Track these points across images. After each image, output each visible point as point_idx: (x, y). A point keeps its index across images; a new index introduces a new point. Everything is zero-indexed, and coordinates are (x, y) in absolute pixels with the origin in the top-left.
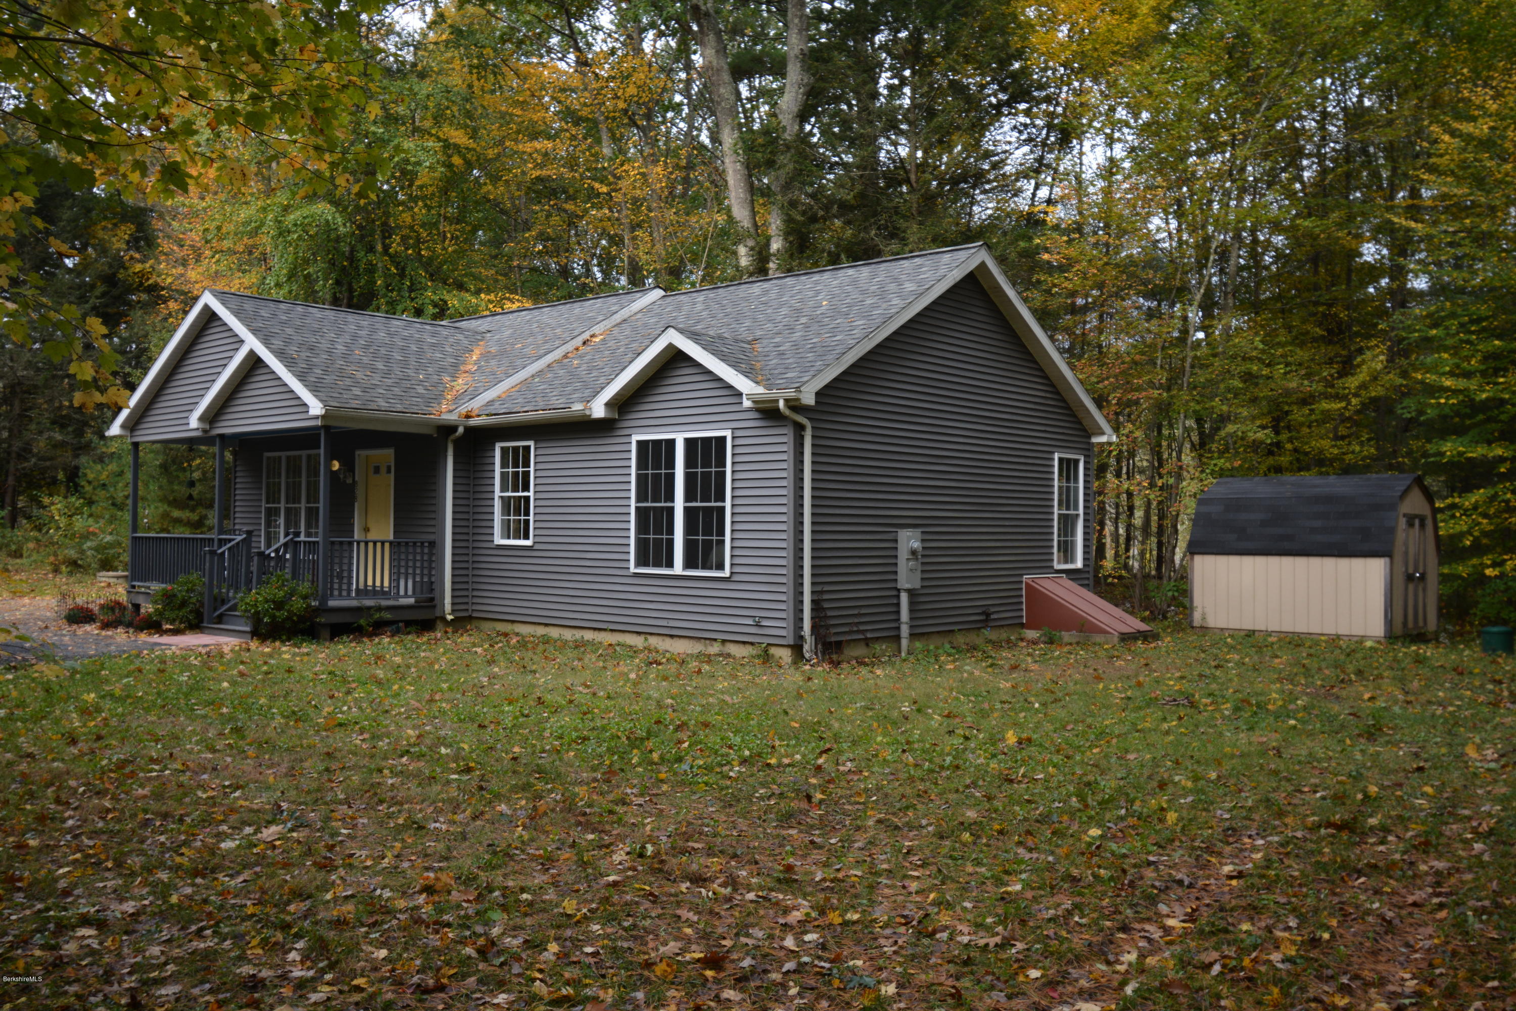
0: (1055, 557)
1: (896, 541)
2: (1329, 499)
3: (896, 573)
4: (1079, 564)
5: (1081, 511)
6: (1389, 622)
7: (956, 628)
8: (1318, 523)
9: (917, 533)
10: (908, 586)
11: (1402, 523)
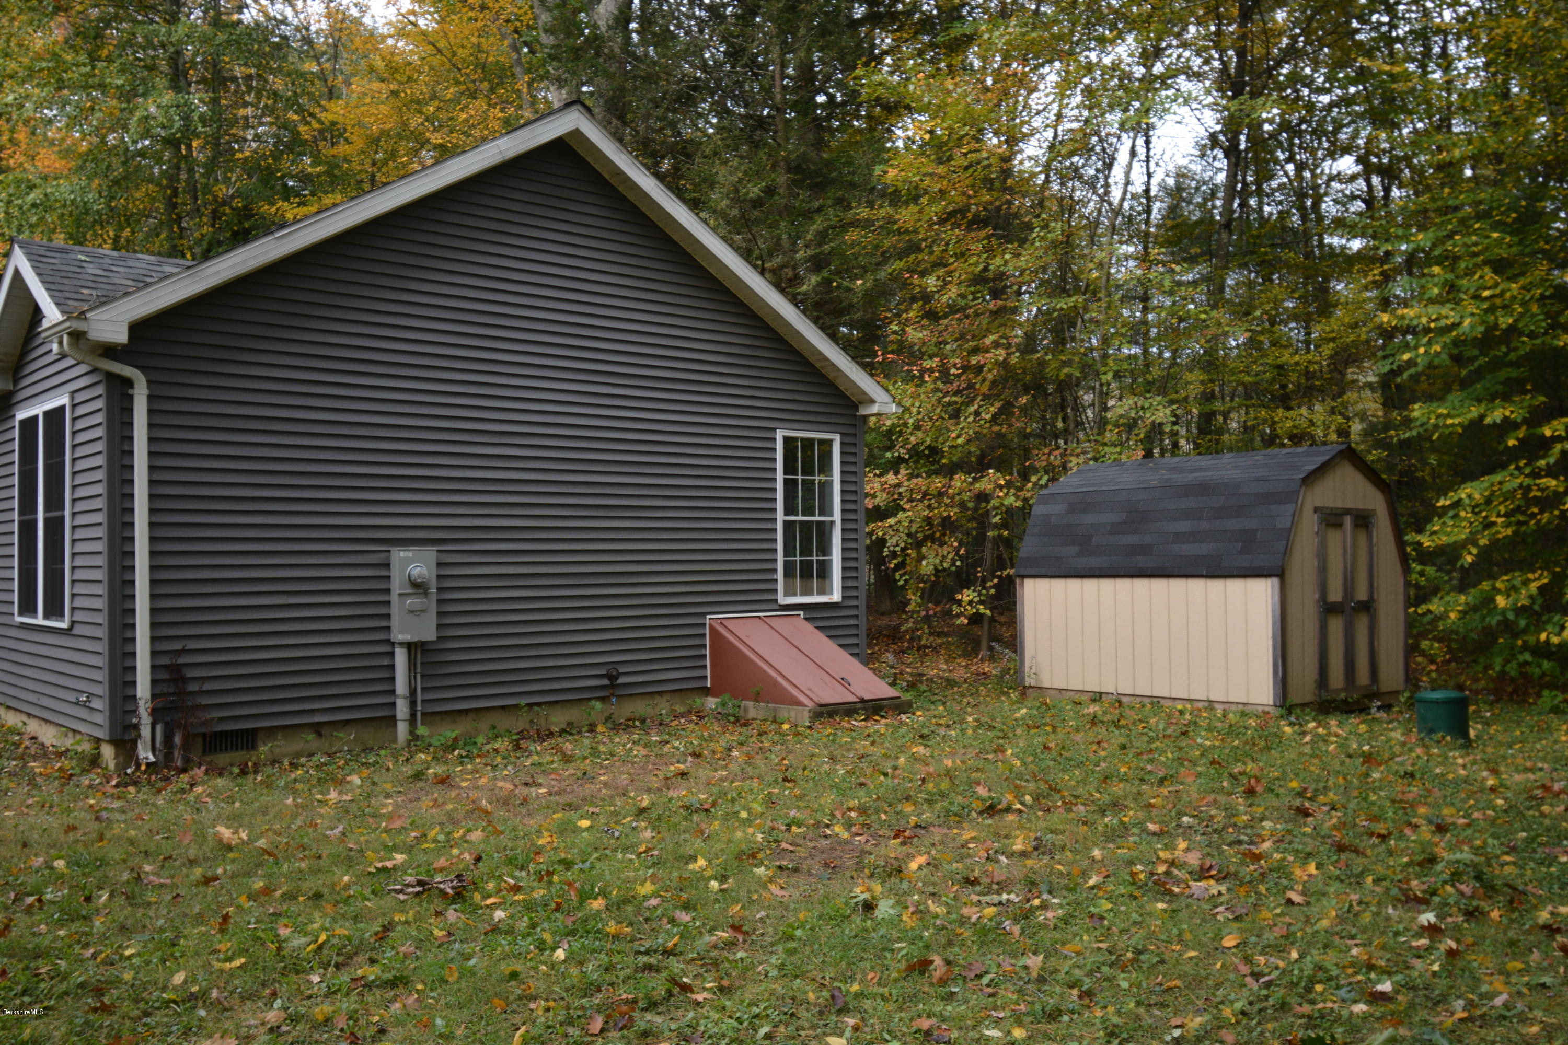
0: (780, 586)
1: (388, 566)
2: (1205, 489)
3: (388, 616)
4: (836, 596)
5: (837, 516)
6: (1283, 683)
7: (523, 701)
8: (1183, 526)
9: (430, 553)
10: (408, 638)
11: (1309, 523)
